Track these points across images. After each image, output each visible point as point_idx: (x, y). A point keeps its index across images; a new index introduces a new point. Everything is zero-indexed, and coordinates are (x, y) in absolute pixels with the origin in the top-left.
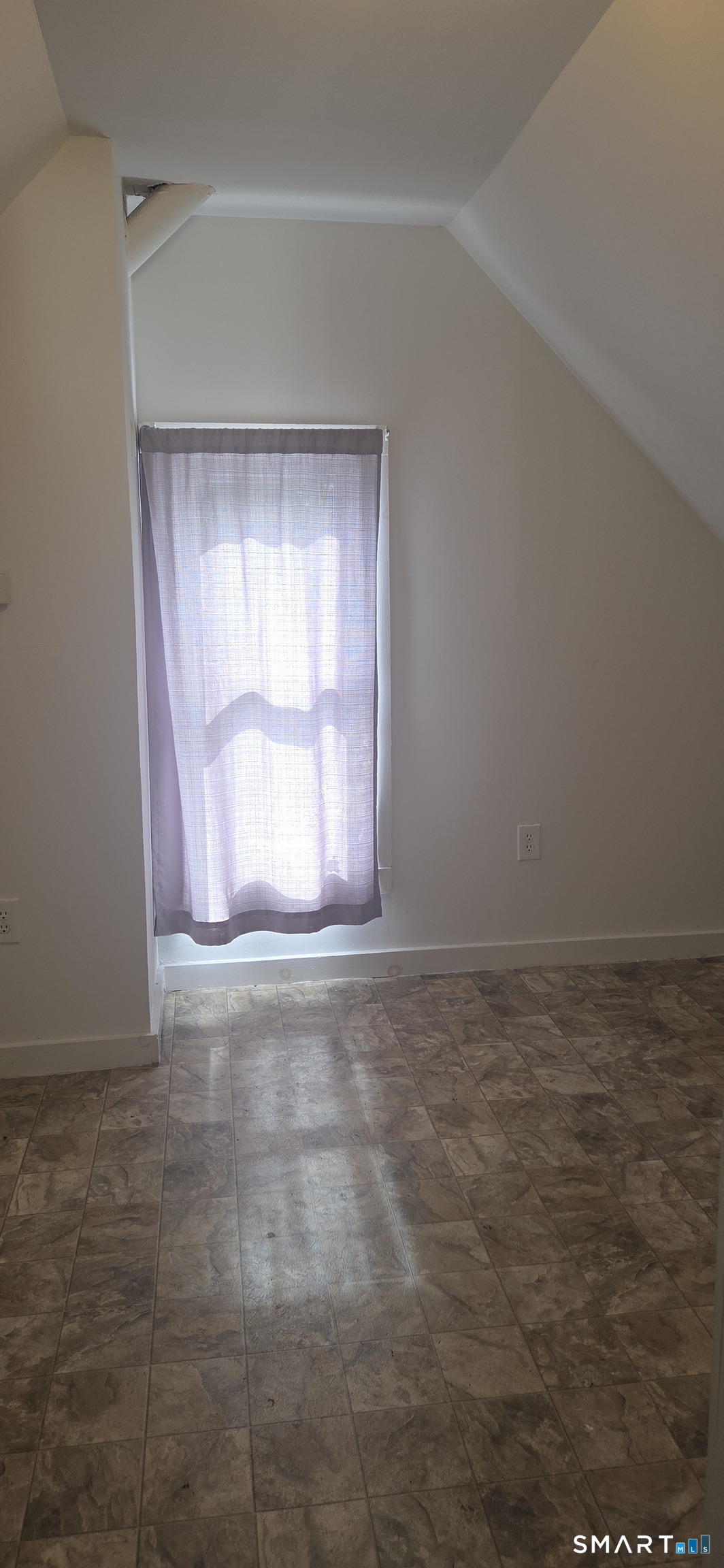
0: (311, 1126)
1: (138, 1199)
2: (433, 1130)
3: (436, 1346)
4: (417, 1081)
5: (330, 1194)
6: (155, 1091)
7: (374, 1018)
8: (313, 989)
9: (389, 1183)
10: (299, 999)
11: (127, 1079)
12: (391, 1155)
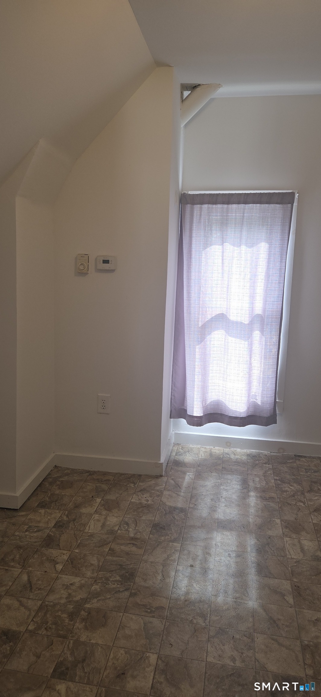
0: (223, 518)
1: (138, 536)
2: (282, 532)
3: (256, 639)
4: (280, 507)
5: (223, 553)
6: (158, 488)
7: (266, 472)
8: (240, 453)
9: (253, 554)
10: (232, 456)
11: (148, 480)
12: (258, 540)
